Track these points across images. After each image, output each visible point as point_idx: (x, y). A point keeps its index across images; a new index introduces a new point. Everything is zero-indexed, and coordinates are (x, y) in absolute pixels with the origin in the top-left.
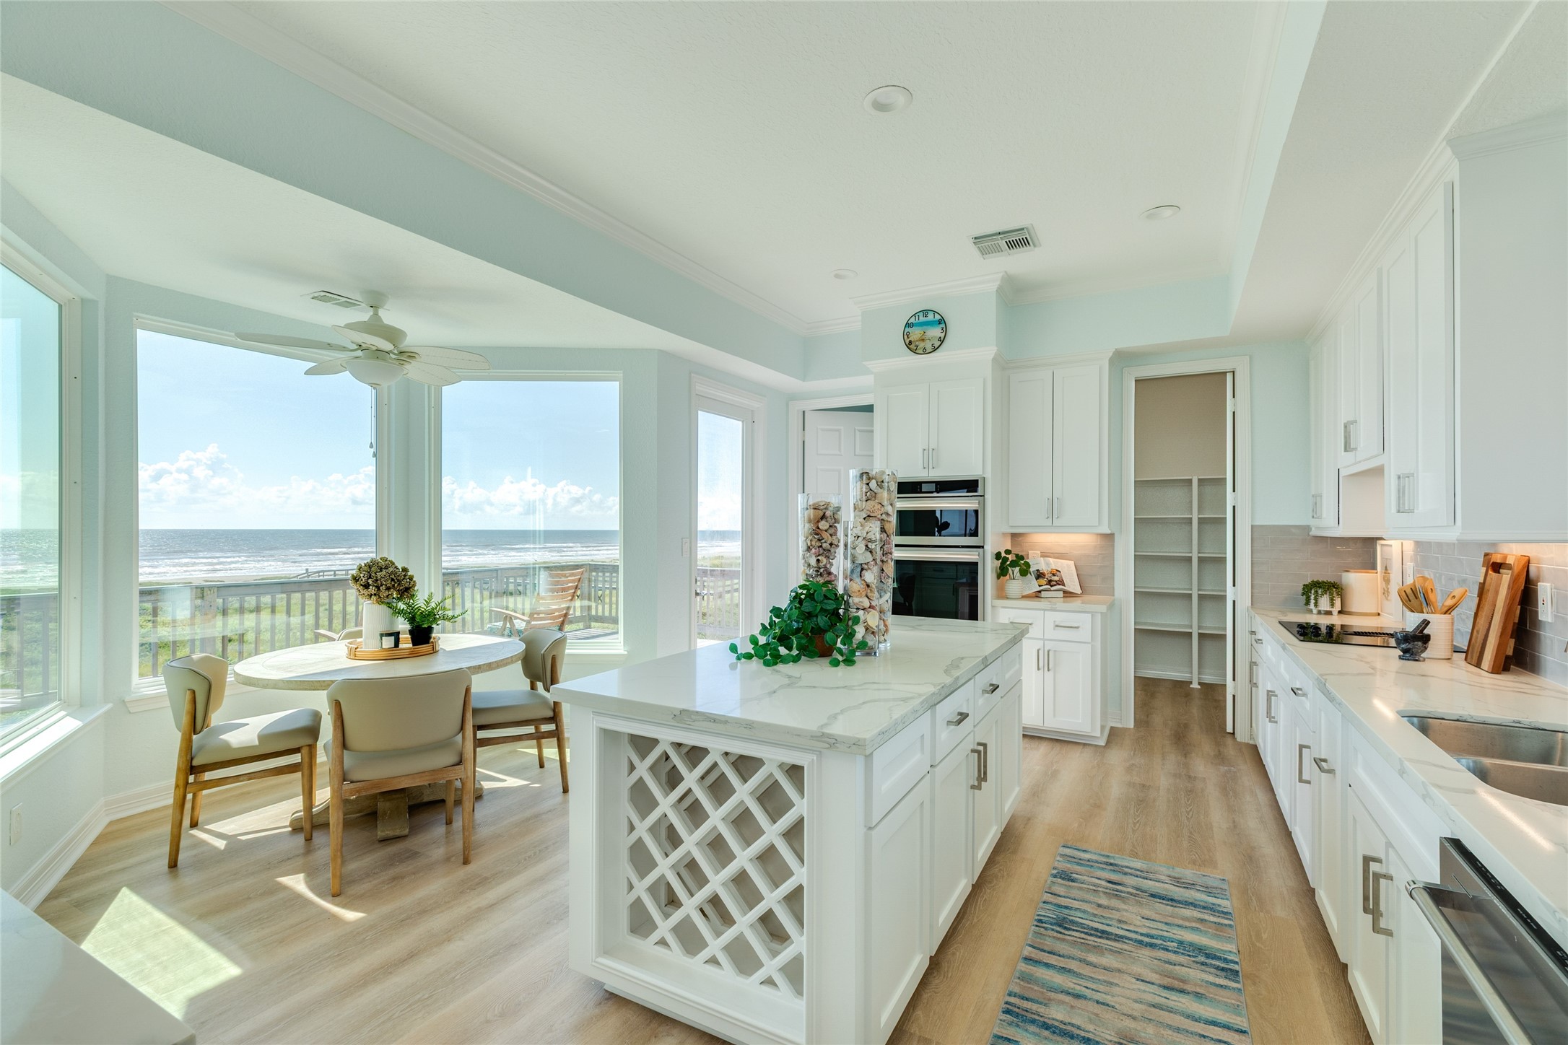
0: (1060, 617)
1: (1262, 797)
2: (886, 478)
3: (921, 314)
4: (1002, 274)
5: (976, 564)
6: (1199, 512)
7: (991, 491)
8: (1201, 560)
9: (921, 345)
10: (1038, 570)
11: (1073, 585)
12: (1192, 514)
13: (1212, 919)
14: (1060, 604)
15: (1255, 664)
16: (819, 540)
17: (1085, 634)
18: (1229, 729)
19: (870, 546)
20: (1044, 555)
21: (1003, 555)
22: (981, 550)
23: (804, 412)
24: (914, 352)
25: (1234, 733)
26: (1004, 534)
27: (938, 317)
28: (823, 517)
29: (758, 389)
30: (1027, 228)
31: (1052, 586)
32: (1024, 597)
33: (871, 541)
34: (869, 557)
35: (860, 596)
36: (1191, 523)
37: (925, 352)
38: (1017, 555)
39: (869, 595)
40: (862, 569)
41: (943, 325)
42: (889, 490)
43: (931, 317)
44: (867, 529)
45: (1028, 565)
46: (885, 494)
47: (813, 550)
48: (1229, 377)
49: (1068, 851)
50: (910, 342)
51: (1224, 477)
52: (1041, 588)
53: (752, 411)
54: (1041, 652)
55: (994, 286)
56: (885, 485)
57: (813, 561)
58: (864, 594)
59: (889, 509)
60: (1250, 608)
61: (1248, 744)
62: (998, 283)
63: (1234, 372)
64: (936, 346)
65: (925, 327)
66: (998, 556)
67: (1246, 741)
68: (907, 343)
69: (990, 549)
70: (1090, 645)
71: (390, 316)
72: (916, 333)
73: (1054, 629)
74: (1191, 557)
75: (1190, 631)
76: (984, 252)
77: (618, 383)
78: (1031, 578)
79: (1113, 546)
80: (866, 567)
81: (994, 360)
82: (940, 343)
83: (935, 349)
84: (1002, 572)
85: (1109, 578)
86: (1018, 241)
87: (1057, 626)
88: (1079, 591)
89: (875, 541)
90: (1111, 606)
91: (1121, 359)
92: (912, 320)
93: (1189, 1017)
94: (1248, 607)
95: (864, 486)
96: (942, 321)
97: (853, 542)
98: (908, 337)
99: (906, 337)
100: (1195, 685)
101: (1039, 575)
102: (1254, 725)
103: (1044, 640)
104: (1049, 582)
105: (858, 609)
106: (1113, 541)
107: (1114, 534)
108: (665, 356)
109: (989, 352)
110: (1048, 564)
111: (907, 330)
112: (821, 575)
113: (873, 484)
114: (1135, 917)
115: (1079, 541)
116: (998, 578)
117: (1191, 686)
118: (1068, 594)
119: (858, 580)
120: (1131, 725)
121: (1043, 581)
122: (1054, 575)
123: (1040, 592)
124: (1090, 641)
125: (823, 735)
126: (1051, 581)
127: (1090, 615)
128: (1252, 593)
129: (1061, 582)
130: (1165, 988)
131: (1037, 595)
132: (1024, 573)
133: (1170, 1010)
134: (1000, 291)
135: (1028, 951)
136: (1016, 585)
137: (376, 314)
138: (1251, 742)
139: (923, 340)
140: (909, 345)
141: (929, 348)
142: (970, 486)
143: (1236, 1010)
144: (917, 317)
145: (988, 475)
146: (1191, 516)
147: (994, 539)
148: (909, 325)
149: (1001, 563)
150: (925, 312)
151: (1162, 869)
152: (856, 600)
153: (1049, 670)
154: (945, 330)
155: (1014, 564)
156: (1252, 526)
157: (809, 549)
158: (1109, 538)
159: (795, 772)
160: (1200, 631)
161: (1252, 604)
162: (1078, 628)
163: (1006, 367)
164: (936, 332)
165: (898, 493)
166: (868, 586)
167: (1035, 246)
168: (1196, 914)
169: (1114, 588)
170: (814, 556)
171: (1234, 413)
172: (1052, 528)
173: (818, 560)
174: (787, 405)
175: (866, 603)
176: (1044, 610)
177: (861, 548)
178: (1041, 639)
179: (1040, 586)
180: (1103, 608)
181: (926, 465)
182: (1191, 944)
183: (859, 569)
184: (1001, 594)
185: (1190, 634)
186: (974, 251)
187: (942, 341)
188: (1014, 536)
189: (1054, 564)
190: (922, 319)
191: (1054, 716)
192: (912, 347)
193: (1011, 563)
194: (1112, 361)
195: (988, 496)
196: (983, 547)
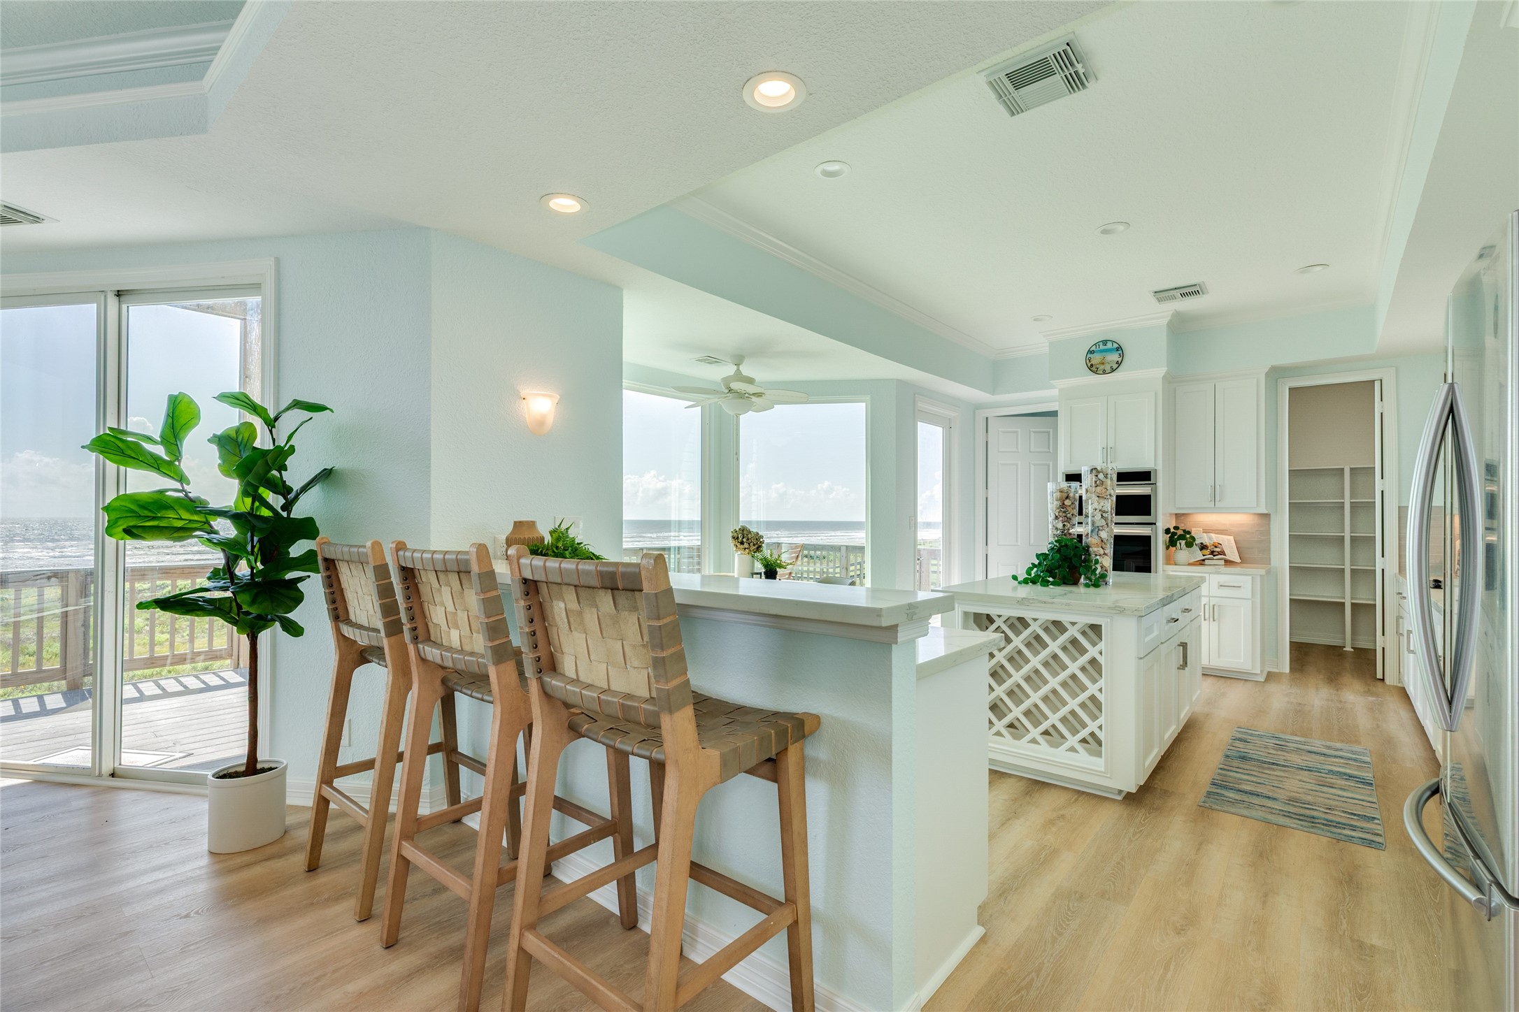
0: (1223, 579)
1: (1404, 714)
2: (1109, 472)
3: (1101, 344)
4: (1171, 312)
5: (1149, 537)
6: (1352, 497)
7: (1161, 480)
8: (1353, 539)
9: (1101, 367)
10: (1202, 543)
11: (1233, 555)
12: (1344, 499)
13: (1355, 763)
14: (1223, 569)
15: (1402, 618)
16: (1065, 512)
17: (1246, 592)
18: (1379, 676)
19: (1104, 515)
20: (1206, 531)
21: (1172, 530)
22: (1154, 526)
23: (987, 418)
24: (1096, 372)
25: (1383, 680)
26: (1171, 514)
27: (1117, 346)
28: (1067, 497)
29: (954, 402)
30: (1199, 285)
31: (1214, 556)
32: (1190, 564)
33: (1104, 512)
34: (1103, 522)
35: (1098, 546)
36: (1343, 507)
37: (1104, 372)
38: (1184, 531)
39: (1104, 546)
40: (1099, 530)
41: (1120, 352)
42: (1111, 479)
43: (1109, 345)
44: (1102, 504)
45: (1194, 539)
46: (1109, 482)
47: (1061, 519)
48: (1377, 385)
49: (1239, 730)
50: (1092, 365)
51: (1372, 466)
52: (1205, 557)
53: (949, 419)
54: (1207, 607)
55: (1165, 321)
56: (1109, 476)
57: (1060, 526)
58: (1100, 545)
59: (1112, 492)
60: (1398, 574)
61: (1397, 687)
62: (1169, 318)
63: (1381, 380)
64: (1114, 367)
65: (1104, 354)
66: (1167, 531)
67: (1395, 684)
68: (1089, 365)
69: (1162, 524)
70: (1251, 601)
71: (746, 370)
72: (1096, 359)
73: (1219, 588)
74: (1343, 536)
75: (1343, 601)
76: (1159, 300)
77: (864, 404)
78: (1196, 549)
79: (1269, 524)
80: (1101, 528)
81: (1164, 377)
82: (1117, 365)
83: (1113, 370)
84: (1172, 542)
85: (1266, 550)
86: (1191, 291)
87: (1221, 586)
88: (1239, 561)
89: (1107, 512)
90: (1268, 572)
91: (1276, 374)
92: (1094, 348)
93: (1339, 796)
94: (1395, 574)
95: (1094, 478)
96: (1119, 348)
97: (1092, 513)
98: (1090, 361)
99: (1088, 361)
100: (1348, 649)
101: (1203, 547)
102: (1401, 670)
103: (1209, 597)
104: (1212, 553)
105: (1096, 555)
106: (1270, 520)
107: (1270, 514)
108: (902, 384)
109: (1162, 371)
110: (1210, 538)
111: (1089, 355)
112: (1065, 535)
113: (1101, 476)
114: (1297, 759)
115: (1240, 520)
116: (1168, 548)
117: (1344, 649)
118: (1228, 563)
119: (1096, 537)
120: (1287, 670)
121: (1207, 552)
122: (1216, 547)
123: (1204, 560)
124: (1250, 597)
125: (1116, 607)
126: (1214, 552)
127: (1250, 577)
128: (1399, 562)
129: (1222, 553)
130: (1319, 785)
131: (1202, 563)
132: (1189, 545)
133: (1324, 792)
134: (1170, 325)
135: (1222, 766)
136: (1182, 553)
137: (738, 369)
138: (1400, 685)
139: (1103, 364)
140: (1091, 367)
141: (1108, 369)
142: (1144, 476)
143: (1370, 795)
144: (1098, 346)
145: (1160, 468)
146: (1343, 501)
147: (1163, 516)
148: (1090, 352)
149: (1170, 537)
150: (1105, 342)
151: (1316, 742)
152: (1095, 549)
153: (1214, 620)
154: (1122, 356)
155: (1182, 537)
156: (1399, 507)
157: (1057, 518)
158: (1266, 516)
159: (1096, 629)
160: (1353, 601)
161: (1399, 572)
162: (1239, 587)
163: (1173, 382)
164: (1115, 357)
165: (1118, 481)
166: (1102, 541)
167: (1203, 293)
168: (1342, 761)
169: (1270, 558)
170: (1061, 523)
171: (1382, 413)
172: (1215, 509)
173: (1064, 525)
174: (974, 412)
175: (1102, 552)
176: (1210, 573)
177: (1098, 516)
178: (1207, 596)
179: (1204, 555)
180: (1263, 572)
181: (1105, 460)
182: (1338, 772)
183: (1097, 530)
184: (1169, 560)
185: (1343, 604)
186: (1153, 300)
187: (1119, 364)
188: (1177, 516)
189: (1215, 538)
190: (1102, 347)
191: (1219, 657)
192: (1094, 369)
193: (1177, 537)
194: (1267, 375)
195: (1160, 484)
196: (1155, 524)
